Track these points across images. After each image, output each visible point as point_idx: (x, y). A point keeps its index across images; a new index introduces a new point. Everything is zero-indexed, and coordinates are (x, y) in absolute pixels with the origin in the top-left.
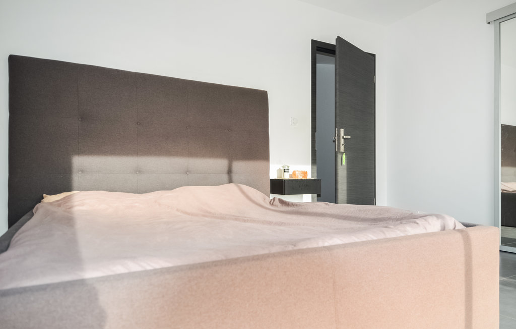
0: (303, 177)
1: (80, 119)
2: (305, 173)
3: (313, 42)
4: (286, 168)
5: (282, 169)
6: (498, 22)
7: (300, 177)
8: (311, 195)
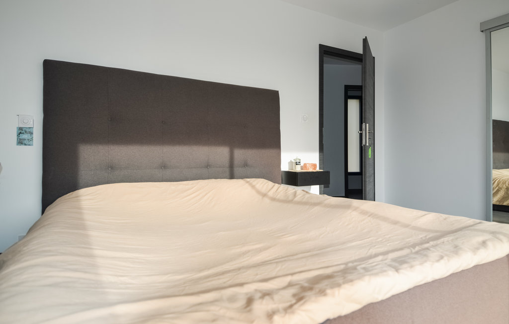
0: (313, 169)
1: (110, 119)
2: (315, 165)
3: (321, 46)
4: (298, 161)
5: (294, 161)
6: (489, 31)
7: (311, 170)
8: (318, 186)
